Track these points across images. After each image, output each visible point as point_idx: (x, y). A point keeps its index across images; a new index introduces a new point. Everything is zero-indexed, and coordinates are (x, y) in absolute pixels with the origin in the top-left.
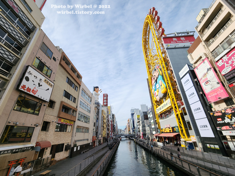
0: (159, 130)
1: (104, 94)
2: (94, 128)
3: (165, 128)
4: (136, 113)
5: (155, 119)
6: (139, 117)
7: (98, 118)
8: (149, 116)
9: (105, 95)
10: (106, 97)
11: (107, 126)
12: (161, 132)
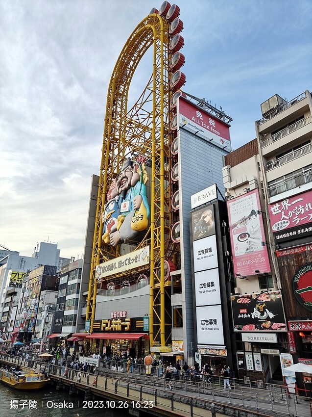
0: (88, 324)
3: (111, 320)
4: (11, 265)
5: (83, 292)
6: (16, 278)
8: (63, 281)
12: (93, 329)
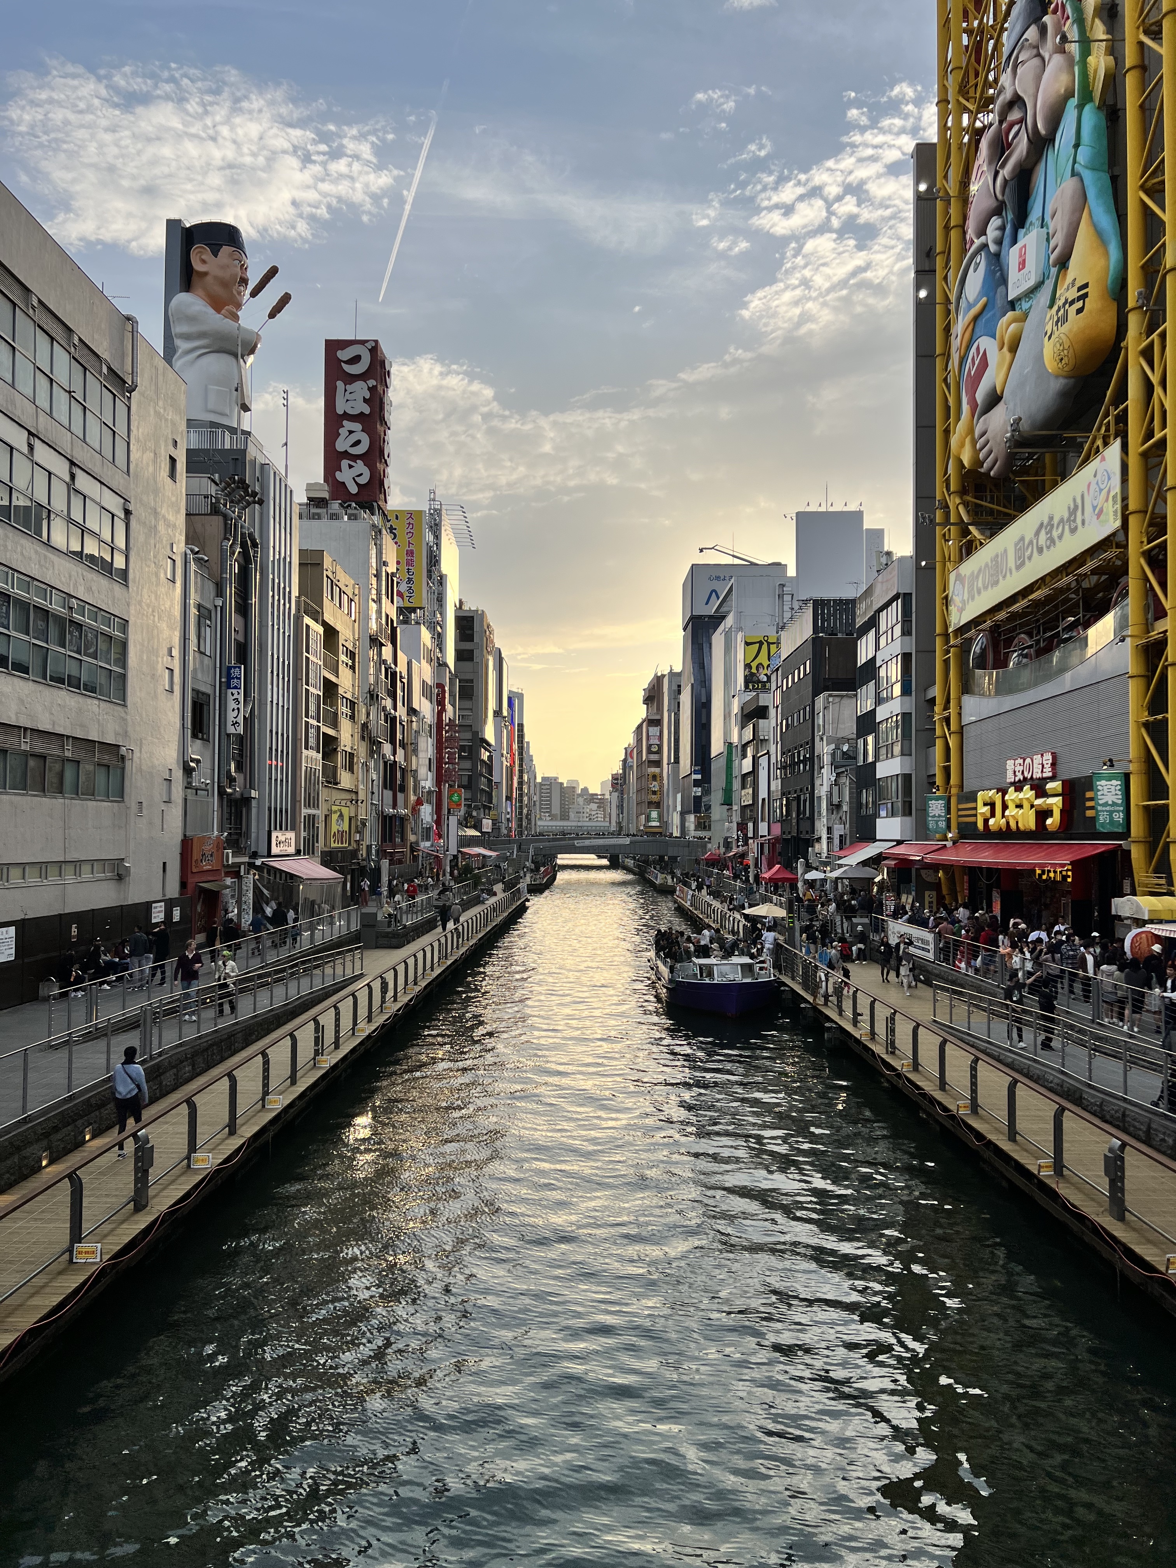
0: (936, 808)
1: (333, 347)
2: (195, 750)
3: (1004, 792)
4: (739, 614)
5: (921, 689)
6: (763, 658)
7: (243, 653)
8: (865, 650)
9: (344, 355)
10: (361, 389)
11: (373, 744)
12: (959, 824)
